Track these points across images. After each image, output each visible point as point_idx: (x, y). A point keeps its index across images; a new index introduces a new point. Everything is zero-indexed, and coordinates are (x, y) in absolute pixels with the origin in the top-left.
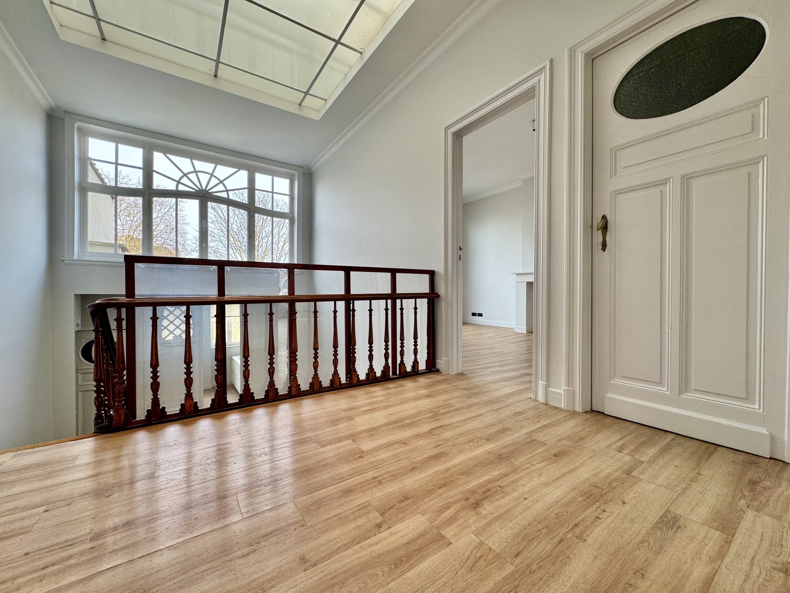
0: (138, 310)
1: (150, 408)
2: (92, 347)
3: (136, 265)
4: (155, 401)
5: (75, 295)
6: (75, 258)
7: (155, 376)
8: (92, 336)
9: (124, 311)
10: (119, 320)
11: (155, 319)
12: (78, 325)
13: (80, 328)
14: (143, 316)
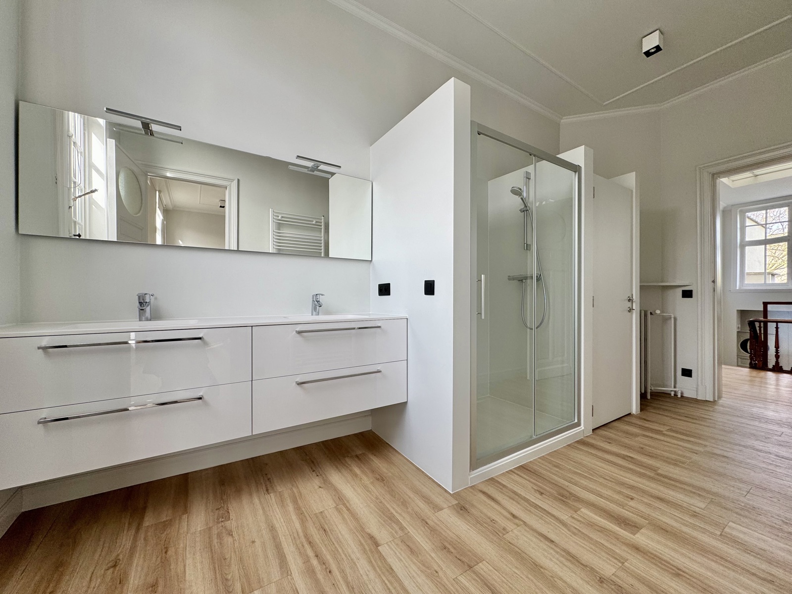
0: (769, 324)
1: (774, 364)
2: (747, 343)
3: (768, 305)
4: (777, 362)
5: (737, 310)
6: (737, 288)
7: (777, 352)
8: (748, 336)
9: (762, 324)
10: (760, 327)
11: (777, 328)
12: (738, 328)
13: (739, 330)
14: (771, 327)
